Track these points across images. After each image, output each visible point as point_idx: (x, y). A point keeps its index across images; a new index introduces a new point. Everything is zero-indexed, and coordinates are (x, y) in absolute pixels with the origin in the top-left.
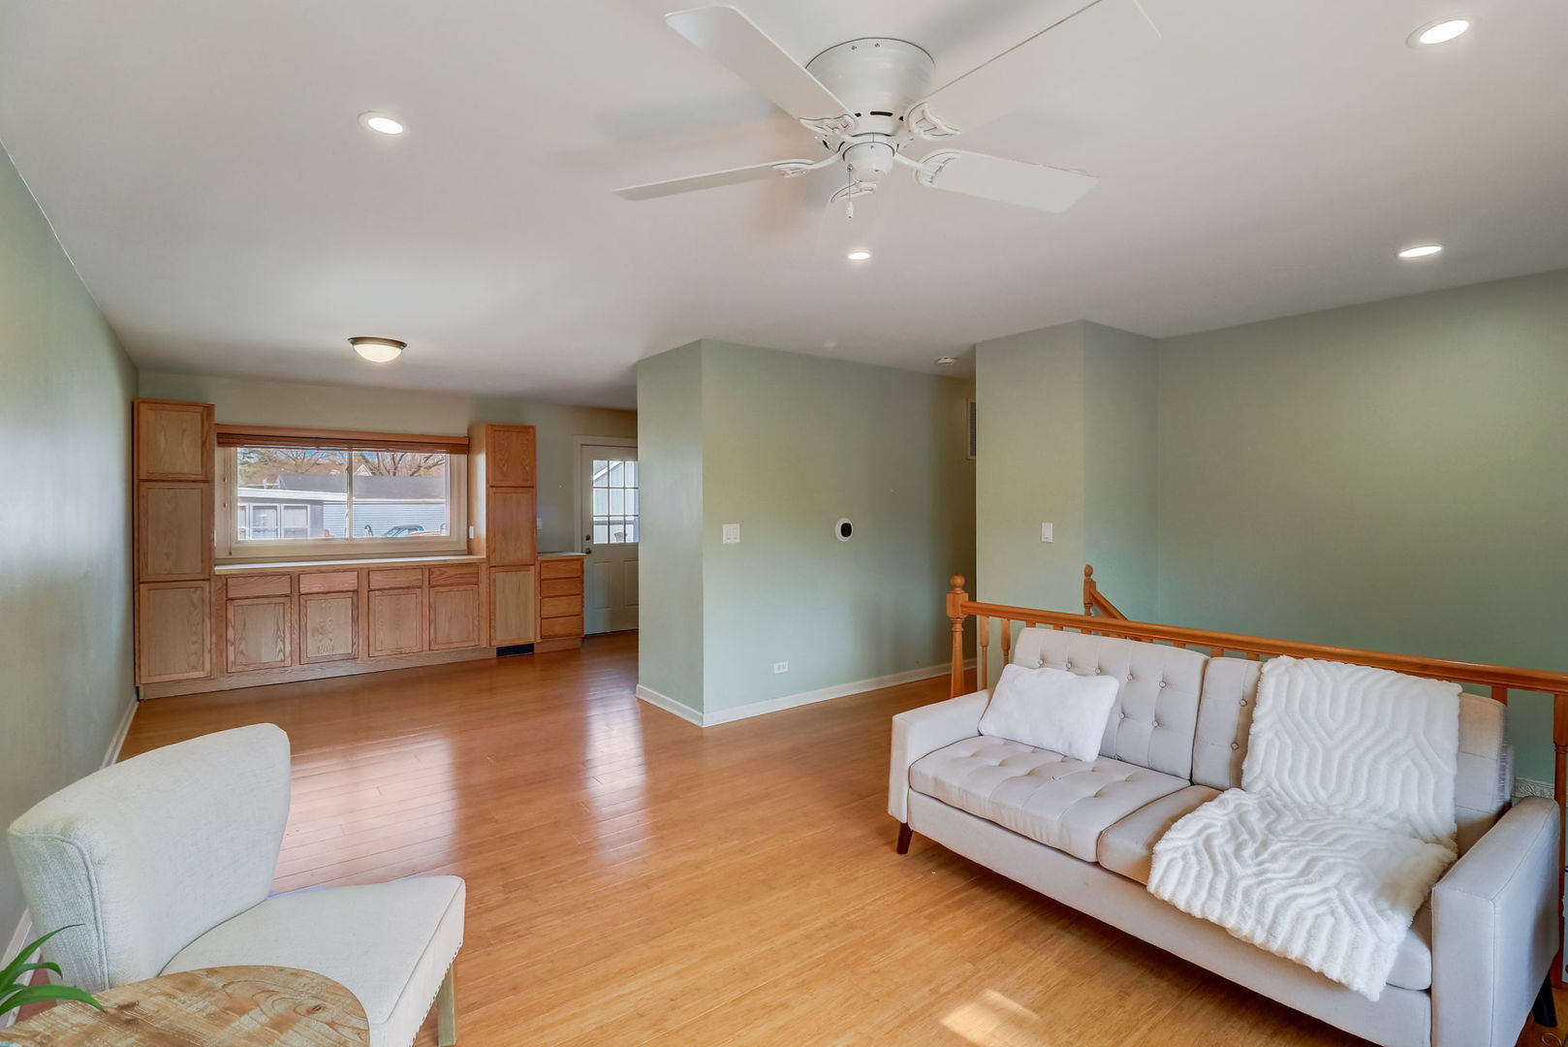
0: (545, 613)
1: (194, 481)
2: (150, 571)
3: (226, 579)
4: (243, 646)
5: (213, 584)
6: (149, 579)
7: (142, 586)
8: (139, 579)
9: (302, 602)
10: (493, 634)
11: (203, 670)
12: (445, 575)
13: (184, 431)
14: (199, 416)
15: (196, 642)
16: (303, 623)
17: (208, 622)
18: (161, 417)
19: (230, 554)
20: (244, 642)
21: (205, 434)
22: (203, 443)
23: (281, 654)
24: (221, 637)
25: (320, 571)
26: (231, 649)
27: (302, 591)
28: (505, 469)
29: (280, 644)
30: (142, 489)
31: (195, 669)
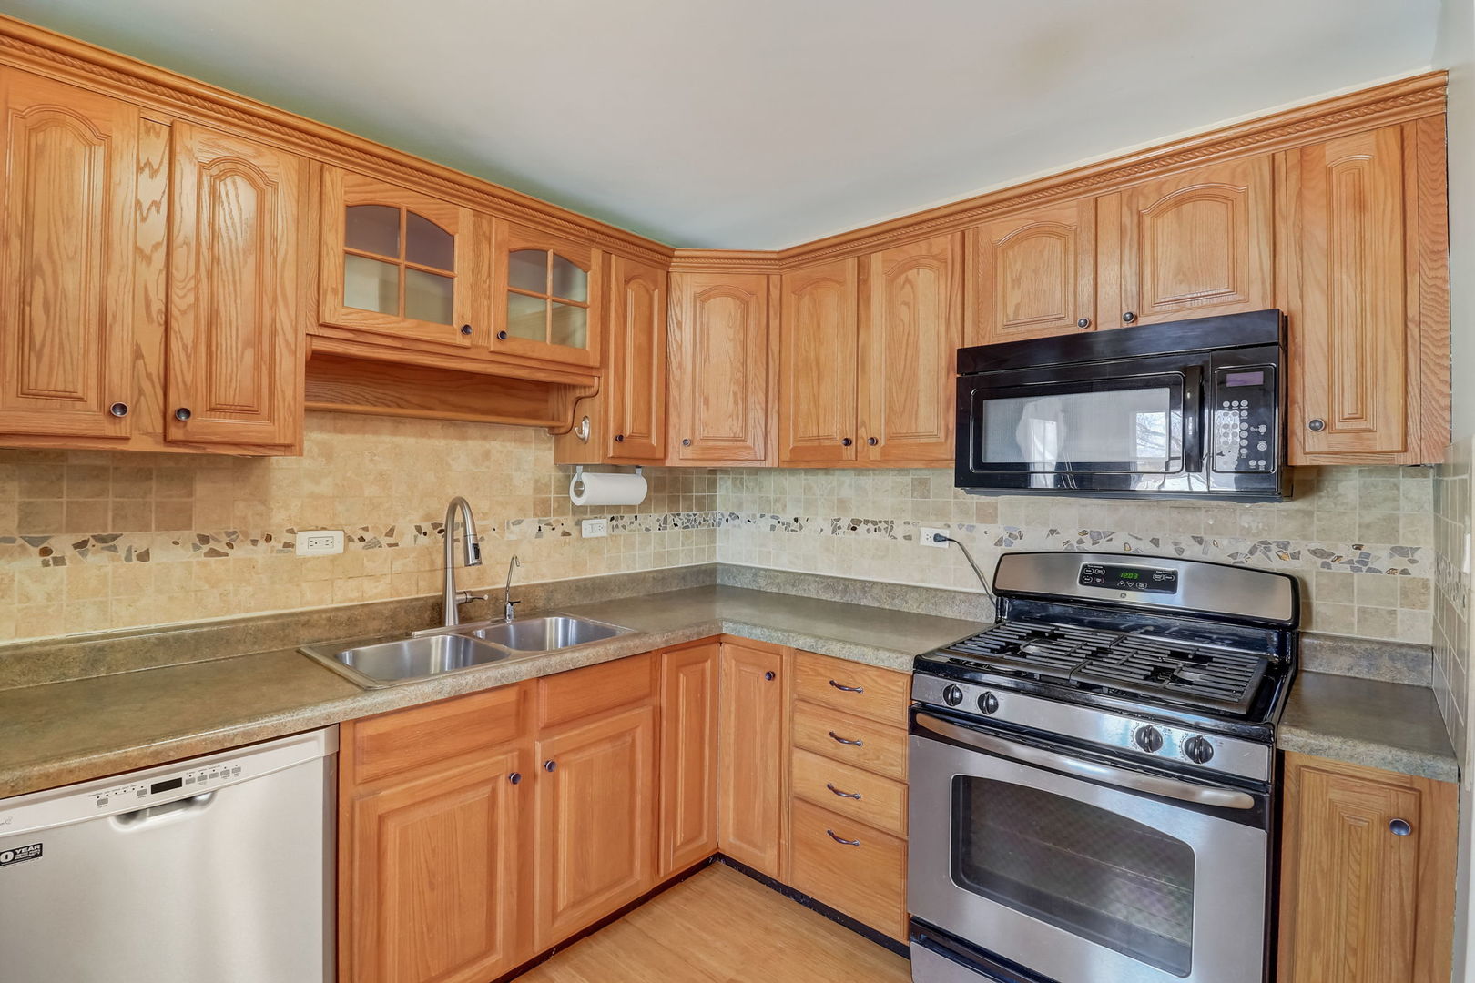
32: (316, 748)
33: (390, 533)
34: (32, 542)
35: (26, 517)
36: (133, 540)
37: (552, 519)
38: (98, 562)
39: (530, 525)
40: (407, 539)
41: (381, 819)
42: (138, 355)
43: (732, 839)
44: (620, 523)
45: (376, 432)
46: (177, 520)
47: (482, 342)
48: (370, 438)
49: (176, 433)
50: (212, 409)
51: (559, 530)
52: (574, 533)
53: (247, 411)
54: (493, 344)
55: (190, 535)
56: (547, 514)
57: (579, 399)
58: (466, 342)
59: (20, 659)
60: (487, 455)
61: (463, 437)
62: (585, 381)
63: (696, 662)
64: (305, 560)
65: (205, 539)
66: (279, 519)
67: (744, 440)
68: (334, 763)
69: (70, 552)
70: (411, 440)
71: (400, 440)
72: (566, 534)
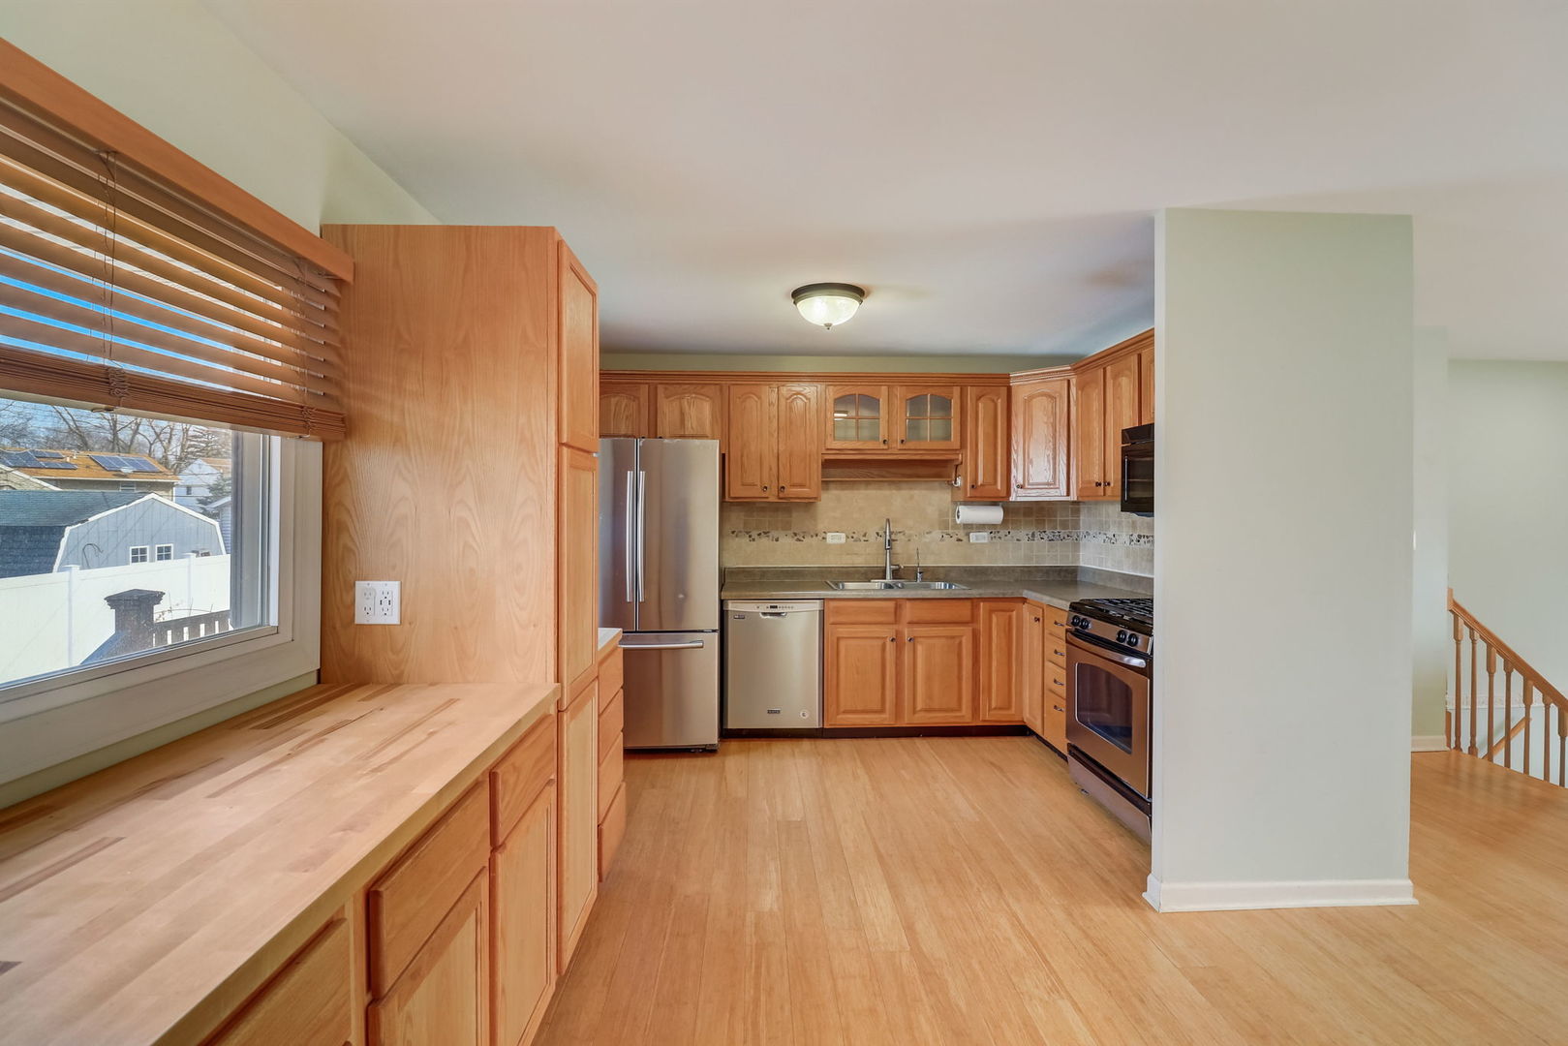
32: (817, 606)
33: (865, 535)
34: (747, 533)
35: (745, 524)
36: (774, 534)
37: (950, 531)
38: (764, 541)
39: (937, 534)
40: (872, 537)
41: (838, 639)
42: (771, 469)
43: (1028, 715)
44: (997, 535)
45: (858, 489)
46: (786, 527)
47: (894, 445)
48: (856, 492)
49: (781, 495)
50: (794, 486)
51: (955, 537)
52: (965, 539)
53: (802, 486)
54: (899, 446)
55: (790, 533)
56: (947, 528)
57: (957, 466)
58: (886, 447)
59: (743, 572)
60: (912, 497)
61: (900, 489)
62: (953, 457)
63: (1008, 611)
64: (830, 545)
65: (795, 534)
66: (821, 527)
67: (1055, 484)
68: (822, 613)
69: (756, 537)
70: (874, 492)
71: (868, 492)
72: (959, 540)
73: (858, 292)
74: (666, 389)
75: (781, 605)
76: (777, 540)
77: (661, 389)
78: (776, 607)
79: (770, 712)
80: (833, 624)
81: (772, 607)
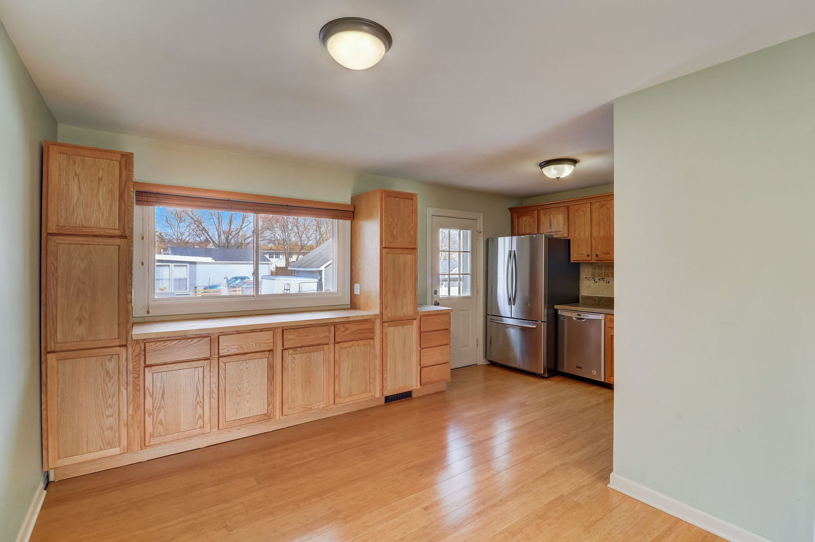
0: (424, 363)
1: (111, 237)
2: (60, 337)
3: (145, 342)
4: (161, 416)
5: (130, 350)
6: (58, 347)
7: (49, 356)
8: (46, 347)
9: (221, 364)
10: (385, 385)
11: (119, 446)
12: (348, 332)
13: (100, 180)
14: (117, 164)
15: (112, 415)
16: (222, 388)
17: (124, 392)
18: (74, 163)
19: (148, 312)
20: (162, 411)
21: (123, 183)
22: (121, 194)
23: (200, 420)
24: (138, 407)
25: (239, 331)
26: (149, 420)
27: (222, 353)
28: (395, 233)
29: (200, 411)
30: (51, 244)
31: (110, 445)
34: (593, 278)
36: (607, 279)
50: (604, 253)
53: (608, 253)
69: (598, 281)
73: (574, 162)
74: (544, 211)
75: (583, 314)
76: (609, 282)
77: (542, 211)
78: (580, 315)
79: (577, 367)
80: (609, 327)
81: (578, 315)
